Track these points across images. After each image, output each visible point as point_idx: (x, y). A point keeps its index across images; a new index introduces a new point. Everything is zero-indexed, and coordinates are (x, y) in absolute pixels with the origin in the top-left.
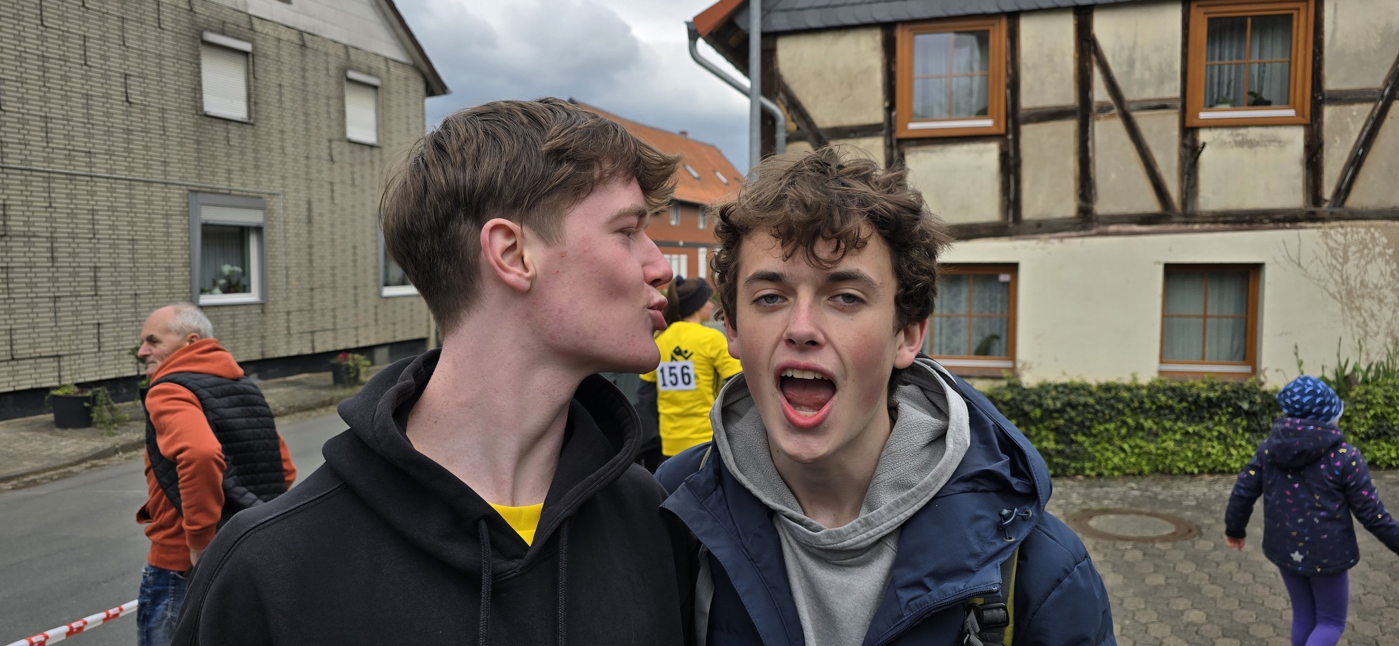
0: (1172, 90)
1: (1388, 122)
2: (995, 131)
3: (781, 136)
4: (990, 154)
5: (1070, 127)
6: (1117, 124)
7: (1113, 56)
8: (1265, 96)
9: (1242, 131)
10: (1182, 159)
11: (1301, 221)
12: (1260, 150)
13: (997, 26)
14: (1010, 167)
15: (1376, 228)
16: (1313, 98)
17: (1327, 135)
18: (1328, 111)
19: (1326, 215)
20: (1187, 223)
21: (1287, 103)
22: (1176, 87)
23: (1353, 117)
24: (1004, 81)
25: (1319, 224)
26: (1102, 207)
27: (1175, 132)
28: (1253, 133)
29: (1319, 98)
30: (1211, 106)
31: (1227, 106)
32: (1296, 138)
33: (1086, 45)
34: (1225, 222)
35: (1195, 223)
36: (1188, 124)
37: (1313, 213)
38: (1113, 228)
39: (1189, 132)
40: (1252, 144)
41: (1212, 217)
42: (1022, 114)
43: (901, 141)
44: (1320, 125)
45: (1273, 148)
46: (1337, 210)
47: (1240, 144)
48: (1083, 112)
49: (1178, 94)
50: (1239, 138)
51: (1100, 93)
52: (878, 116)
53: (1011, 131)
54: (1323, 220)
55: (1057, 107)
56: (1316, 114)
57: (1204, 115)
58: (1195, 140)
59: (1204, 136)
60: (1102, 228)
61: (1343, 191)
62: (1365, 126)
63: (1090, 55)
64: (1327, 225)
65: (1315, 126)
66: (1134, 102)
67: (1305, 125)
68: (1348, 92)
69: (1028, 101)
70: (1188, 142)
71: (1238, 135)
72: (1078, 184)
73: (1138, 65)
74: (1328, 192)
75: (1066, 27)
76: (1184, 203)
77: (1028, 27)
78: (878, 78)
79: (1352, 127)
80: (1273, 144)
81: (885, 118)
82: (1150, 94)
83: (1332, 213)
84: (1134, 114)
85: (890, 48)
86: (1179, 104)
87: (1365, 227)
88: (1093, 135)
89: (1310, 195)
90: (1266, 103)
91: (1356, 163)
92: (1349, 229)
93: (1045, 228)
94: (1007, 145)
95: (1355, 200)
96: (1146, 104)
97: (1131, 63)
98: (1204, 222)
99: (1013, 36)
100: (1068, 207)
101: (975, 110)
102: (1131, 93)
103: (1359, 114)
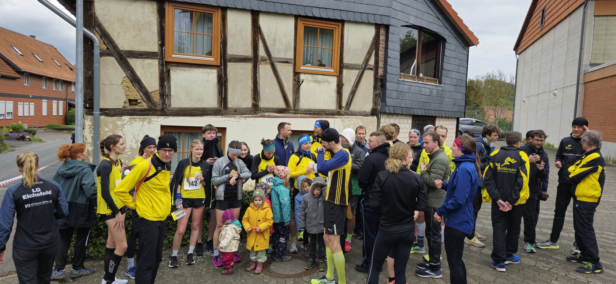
0: (291, 55)
1: (364, 78)
2: (215, 64)
3: (97, 52)
4: (213, 74)
5: (249, 66)
6: (269, 67)
7: (267, 37)
8: (323, 63)
9: (316, 76)
10: (294, 86)
11: (335, 115)
12: (322, 85)
13: (216, 12)
14: (222, 82)
15: (359, 119)
16: (340, 66)
17: (344, 82)
18: (345, 71)
19: (343, 113)
20: (295, 113)
21: (331, 66)
22: (292, 54)
23: (353, 75)
24: (219, 40)
25: (341, 117)
26: (262, 104)
27: (291, 74)
28: (320, 77)
29: (342, 66)
30: (304, 64)
31: (310, 65)
32: (334, 80)
33: (256, 29)
34: (309, 114)
35: (299, 113)
36: (296, 71)
37: (339, 112)
38: (267, 114)
39: (296, 74)
40: (319, 82)
41: (305, 111)
42: (228, 57)
43: (168, 63)
44: (342, 77)
45: (326, 84)
46: (347, 111)
47: (315, 81)
48: (255, 60)
49: (292, 57)
50: (315, 79)
51: (262, 53)
52: (155, 48)
53: (223, 65)
54: (342, 115)
55: (244, 56)
56: (341, 72)
57: (302, 68)
58: (299, 78)
59: (302, 77)
60: (262, 114)
61: (349, 104)
62: (356, 79)
63: (258, 34)
64: (343, 117)
65: (340, 77)
66: (275, 58)
67: (337, 76)
68: (351, 65)
69: (231, 51)
70: (296, 79)
71: (314, 78)
72: (252, 93)
73: (277, 42)
74: (344, 104)
75: (247, 18)
76: (295, 106)
77: (231, 16)
78: (155, 28)
79: (352, 79)
80: (326, 83)
81: (159, 50)
82: (282, 55)
83: (345, 112)
84: (275, 64)
85: (161, 14)
86: (293, 62)
87: (355, 118)
88: (259, 71)
89: (338, 105)
90: (324, 66)
91: (353, 93)
92: (350, 119)
93: (238, 112)
94: (221, 71)
95: (353, 108)
96: (280, 60)
97: (275, 41)
98: (301, 114)
99: (224, 19)
100: (248, 104)
101: (205, 52)
102: (274, 55)
103: (355, 73)
